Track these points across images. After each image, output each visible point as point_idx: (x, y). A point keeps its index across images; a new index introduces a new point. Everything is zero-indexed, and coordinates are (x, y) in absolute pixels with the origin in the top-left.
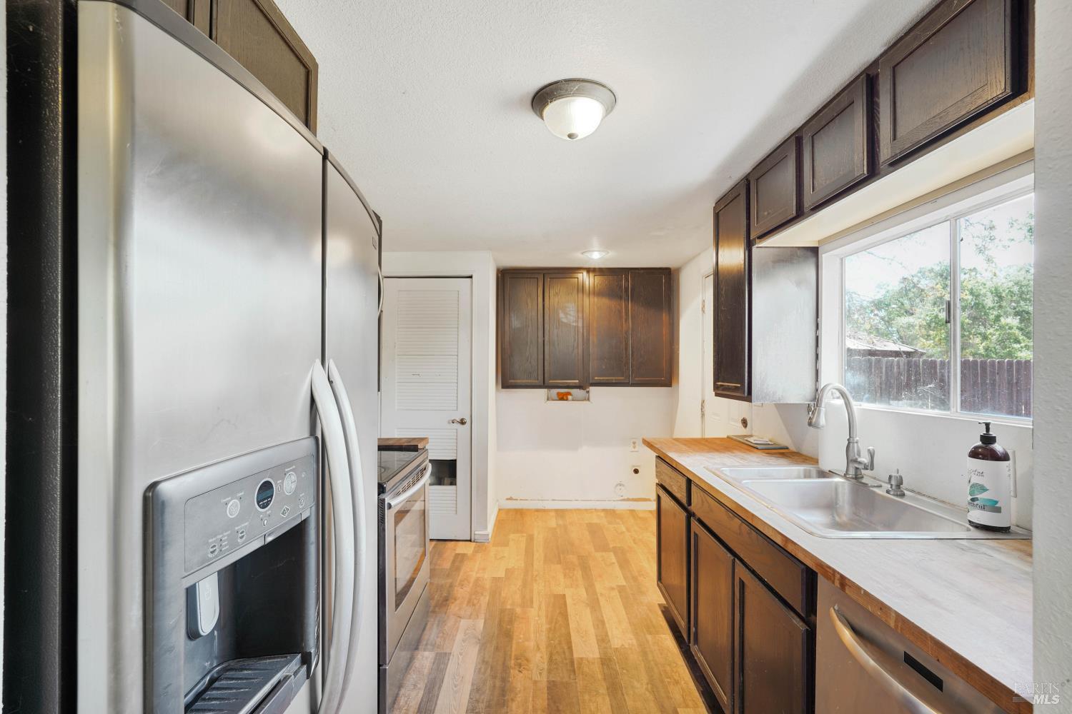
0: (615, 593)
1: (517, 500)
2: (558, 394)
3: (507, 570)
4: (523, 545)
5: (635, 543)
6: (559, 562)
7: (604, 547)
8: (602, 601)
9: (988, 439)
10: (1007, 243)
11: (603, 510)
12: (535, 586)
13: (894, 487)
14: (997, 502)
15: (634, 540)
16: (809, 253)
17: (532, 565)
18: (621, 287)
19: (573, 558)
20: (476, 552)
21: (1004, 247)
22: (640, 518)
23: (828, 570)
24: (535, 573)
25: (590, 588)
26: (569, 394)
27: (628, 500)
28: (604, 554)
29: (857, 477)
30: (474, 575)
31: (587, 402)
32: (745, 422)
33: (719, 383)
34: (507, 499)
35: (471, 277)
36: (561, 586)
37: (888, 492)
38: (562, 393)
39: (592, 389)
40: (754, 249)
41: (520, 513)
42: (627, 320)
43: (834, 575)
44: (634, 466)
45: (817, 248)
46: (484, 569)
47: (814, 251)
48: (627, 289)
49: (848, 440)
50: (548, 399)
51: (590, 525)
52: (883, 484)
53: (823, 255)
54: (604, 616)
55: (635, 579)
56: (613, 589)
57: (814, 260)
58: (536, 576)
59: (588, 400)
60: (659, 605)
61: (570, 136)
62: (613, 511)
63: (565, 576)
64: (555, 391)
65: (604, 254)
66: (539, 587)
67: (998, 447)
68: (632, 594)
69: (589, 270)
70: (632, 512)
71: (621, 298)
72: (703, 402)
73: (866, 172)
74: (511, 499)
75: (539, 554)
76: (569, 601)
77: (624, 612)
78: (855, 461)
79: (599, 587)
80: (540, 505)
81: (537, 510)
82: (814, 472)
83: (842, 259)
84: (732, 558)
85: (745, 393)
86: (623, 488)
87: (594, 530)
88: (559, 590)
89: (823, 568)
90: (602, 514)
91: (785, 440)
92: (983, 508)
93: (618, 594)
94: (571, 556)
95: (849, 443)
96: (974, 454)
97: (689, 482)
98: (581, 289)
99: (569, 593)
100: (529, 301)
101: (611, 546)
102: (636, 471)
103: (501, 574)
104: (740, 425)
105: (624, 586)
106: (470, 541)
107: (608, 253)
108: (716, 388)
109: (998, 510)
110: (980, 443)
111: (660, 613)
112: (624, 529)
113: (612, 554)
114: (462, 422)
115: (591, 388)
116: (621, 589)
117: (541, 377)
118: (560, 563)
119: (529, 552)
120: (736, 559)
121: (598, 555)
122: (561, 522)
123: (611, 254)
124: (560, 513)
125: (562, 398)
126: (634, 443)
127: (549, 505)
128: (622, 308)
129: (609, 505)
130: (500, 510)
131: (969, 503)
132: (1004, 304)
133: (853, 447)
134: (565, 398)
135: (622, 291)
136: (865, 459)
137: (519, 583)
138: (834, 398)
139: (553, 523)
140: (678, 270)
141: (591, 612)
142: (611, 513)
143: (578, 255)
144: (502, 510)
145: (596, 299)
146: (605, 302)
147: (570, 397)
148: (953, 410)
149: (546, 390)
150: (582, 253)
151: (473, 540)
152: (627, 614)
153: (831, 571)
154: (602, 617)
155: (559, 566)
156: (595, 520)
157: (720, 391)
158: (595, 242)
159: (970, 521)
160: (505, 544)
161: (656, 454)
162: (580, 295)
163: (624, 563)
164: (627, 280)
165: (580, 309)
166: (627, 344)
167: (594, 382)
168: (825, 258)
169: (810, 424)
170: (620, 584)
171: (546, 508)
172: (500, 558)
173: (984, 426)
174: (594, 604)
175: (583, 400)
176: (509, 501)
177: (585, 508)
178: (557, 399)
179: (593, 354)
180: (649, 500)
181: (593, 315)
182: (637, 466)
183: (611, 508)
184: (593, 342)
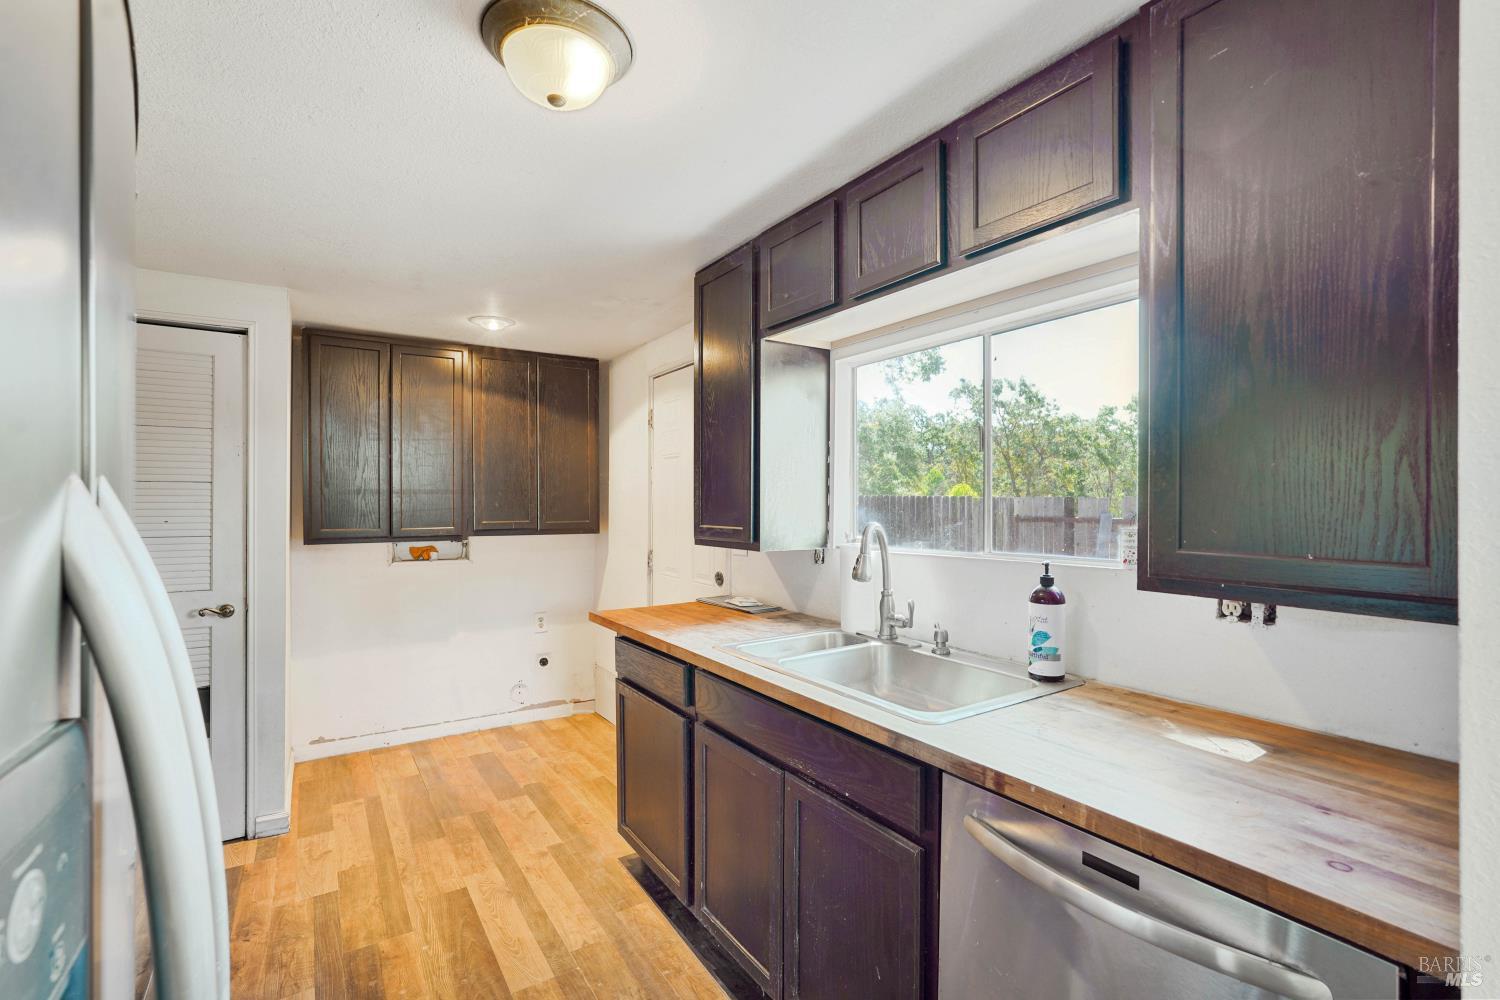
0: (550, 860)
1: (334, 740)
2: (412, 550)
3: (342, 875)
4: (363, 821)
5: (558, 772)
6: (441, 834)
7: (510, 790)
8: (532, 879)
9: (1047, 581)
10: (911, 376)
11: (493, 730)
12: (408, 891)
13: (940, 646)
14: (1057, 650)
15: (555, 768)
16: (821, 357)
17: (392, 852)
18: (524, 381)
19: (463, 821)
20: (262, 857)
21: (909, 379)
22: (553, 731)
23: (974, 768)
24: (400, 865)
25: (506, 864)
26: (433, 549)
27: (532, 707)
28: (514, 801)
29: (892, 638)
30: (269, 906)
31: (467, 561)
32: (719, 579)
33: (705, 526)
34: (313, 742)
35: (244, 333)
36: (453, 875)
37: (934, 651)
38: (418, 548)
39: (473, 541)
40: (763, 343)
41: (342, 762)
42: (533, 432)
43: (984, 774)
44: (540, 655)
45: (828, 351)
46: (290, 887)
47: (825, 355)
48: (533, 385)
49: (882, 593)
50: (393, 560)
51: (477, 758)
52: (923, 644)
53: (837, 362)
54: (542, 903)
55: (573, 829)
56: (543, 854)
57: (823, 366)
58: (404, 870)
59: (467, 557)
60: (622, 860)
61: (553, 100)
62: (510, 728)
63: (457, 855)
64: (404, 547)
65: (506, 324)
66: (413, 890)
67: (1054, 589)
68: (575, 854)
69: (473, 349)
70: (539, 724)
71: (524, 397)
72: (651, 552)
73: (939, 260)
74: (321, 740)
75: (398, 832)
76: (476, 897)
77: (572, 888)
78: (892, 618)
79: (521, 859)
80: (378, 742)
81: (375, 752)
82: (840, 640)
83: (854, 371)
84: (779, 772)
85: (751, 540)
86: (521, 690)
87: (486, 765)
88: (453, 884)
89: (965, 767)
90: (493, 737)
91: (783, 599)
92: (1046, 658)
93: (553, 859)
94: (459, 818)
95: (883, 596)
96: (1037, 599)
97: (691, 669)
98: (458, 378)
99: (471, 883)
100: (362, 389)
101: (522, 786)
102: (544, 662)
103: (331, 885)
104: (713, 581)
105: (560, 845)
106: (245, 838)
107: (514, 323)
108: (698, 531)
109: (1057, 658)
110: (1039, 586)
111: (625, 871)
112: (535, 755)
113: (526, 796)
114: (225, 612)
115: (470, 538)
116: (557, 851)
117: (384, 525)
118: (444, 835)
119: (378, 830)
120: (787, 774)
121: (505, 804)
122: (424, 764)
123: (518, 326)
124: (420, 748)
125: (420, 556)
126: (541, 620)
127: (395, 740)
128: (526, 414)
129: (501, 721)
130: (297, 765)
131: (1031, 655)
132: (886, 438)
133: (888, 600)
134: (424, 556)
135: (525, 388)
136: (901, 613)
137: (373, 892)
138: (848, 542)
139: (410, 768)
140: (608, 364)
141: (520, 905)
142: (506, 733)
143: (463, 321)
144: (304, 764)
145: (483, 396)
146: (499, 401)
147: (433, 555)
148: (987, 550)
149: (390, 544)
150: (470, 319)
151: (250, 834)
152: (577, 889)
153: (979, 769)
154: (540, 906)
155: (442, 840)
156: (484, 750)
157: (704, 536)
158: (493, 305)
159: (1031, 674)
160: (328, 826)
161: (615, 634)
162: (458, 388)
163: (549, 808)
164: (534, 371)
165: (458, 410)
166: (533, 469)
167: (481, 528)
168: (839, 364)
169: (855, 576)
170: (552, 843)
171: (391, 745)
172: (321, 856)
173: (1044, 567)
174: (520, 889)
175: (457, 559)
176: (316, 746)
177: (462, 732)
178: (411, 558)
179: (478, 483)
180: (564, 702)
181: (479, 421)
182: (546, 654)
183: (505, 724)
184: (479, 465)
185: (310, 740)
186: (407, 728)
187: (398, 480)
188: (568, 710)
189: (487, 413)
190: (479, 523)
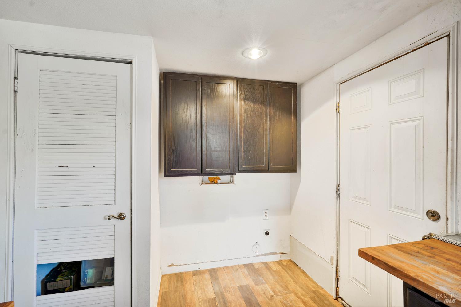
1: (177, 265)
2: (210, 179)
11: (246, 266)
18: (262, 95)
26: (219, 178)
27: (262, 255)
31: (233, 184)
34: (169, 266)
35: (131, 63)
38: (213, 178)
39: (237, 175)
42: (266, 121)
44: (265, 230)
48: (266, 97)
50: (202, 183)
59: (233, 182)
62: (252, 265)
64: (206, 178)
69: (238, 79)
70: (265, 264)
71: (262, 103)
72: (338, 185)
74: (172, 265)
80: (195, 268)
81: (194, 272)
86: (257, 246)
90: (245, 269)
98: (232, 94)
100: (189, 101)
102: (267, 233)
114: (121, 217)
117: (199, 167)
124: (213, 272)
125: (213, 182)
126: (266, 213)
128: (263, 111)
129: (248, 261)
134: (216, 182)
135: (263, 99)
140: (301, 85)
144: (165, 275)
147: (219, 181)
149: (201, 177)
150: (243, 53)
162: (232, 99)
164: (267, 90)
165: (232, 110)
167: (242, 169)
171: (201, 269)
175: (229, 183)
176: (171, 267)
177: (231, 265)
178: (209, 182)
179: (241, 146)
180: (276, 253)
181: (241, 116)
182: (268, 230)
183: (251, 262)
184: (241, 137)
185: (168, 265)
186: (208, 262)
187: (205, 145)
188: (277, 258)
189: (245, 112)
190: (241, 166)
